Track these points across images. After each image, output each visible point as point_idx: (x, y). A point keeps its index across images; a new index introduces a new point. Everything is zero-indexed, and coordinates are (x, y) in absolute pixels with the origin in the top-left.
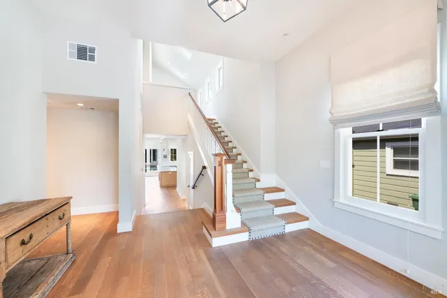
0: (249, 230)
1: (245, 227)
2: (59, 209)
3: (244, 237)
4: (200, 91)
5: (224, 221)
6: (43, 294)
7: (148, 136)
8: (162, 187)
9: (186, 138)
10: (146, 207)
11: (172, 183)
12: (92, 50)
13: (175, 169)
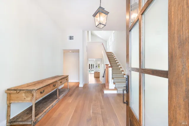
0: (117, 90)
1: (116, 89)
2: (66, 78)
3: (115, 92)
4: (108, 41)
5: (108, 86)
6: (64, 95)
7: (89, 59)
8: (95, 77)
9: (102, 60)
10: (89, 83)
11: (98, 76)
12: (73, 37)
13: (99, 71)
